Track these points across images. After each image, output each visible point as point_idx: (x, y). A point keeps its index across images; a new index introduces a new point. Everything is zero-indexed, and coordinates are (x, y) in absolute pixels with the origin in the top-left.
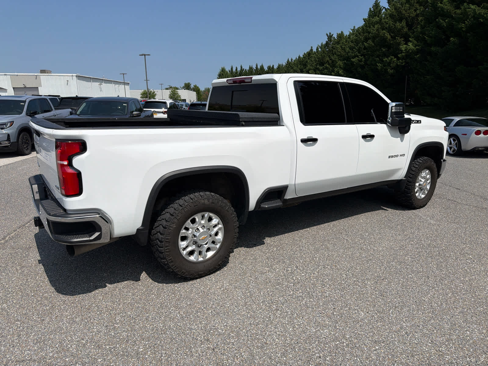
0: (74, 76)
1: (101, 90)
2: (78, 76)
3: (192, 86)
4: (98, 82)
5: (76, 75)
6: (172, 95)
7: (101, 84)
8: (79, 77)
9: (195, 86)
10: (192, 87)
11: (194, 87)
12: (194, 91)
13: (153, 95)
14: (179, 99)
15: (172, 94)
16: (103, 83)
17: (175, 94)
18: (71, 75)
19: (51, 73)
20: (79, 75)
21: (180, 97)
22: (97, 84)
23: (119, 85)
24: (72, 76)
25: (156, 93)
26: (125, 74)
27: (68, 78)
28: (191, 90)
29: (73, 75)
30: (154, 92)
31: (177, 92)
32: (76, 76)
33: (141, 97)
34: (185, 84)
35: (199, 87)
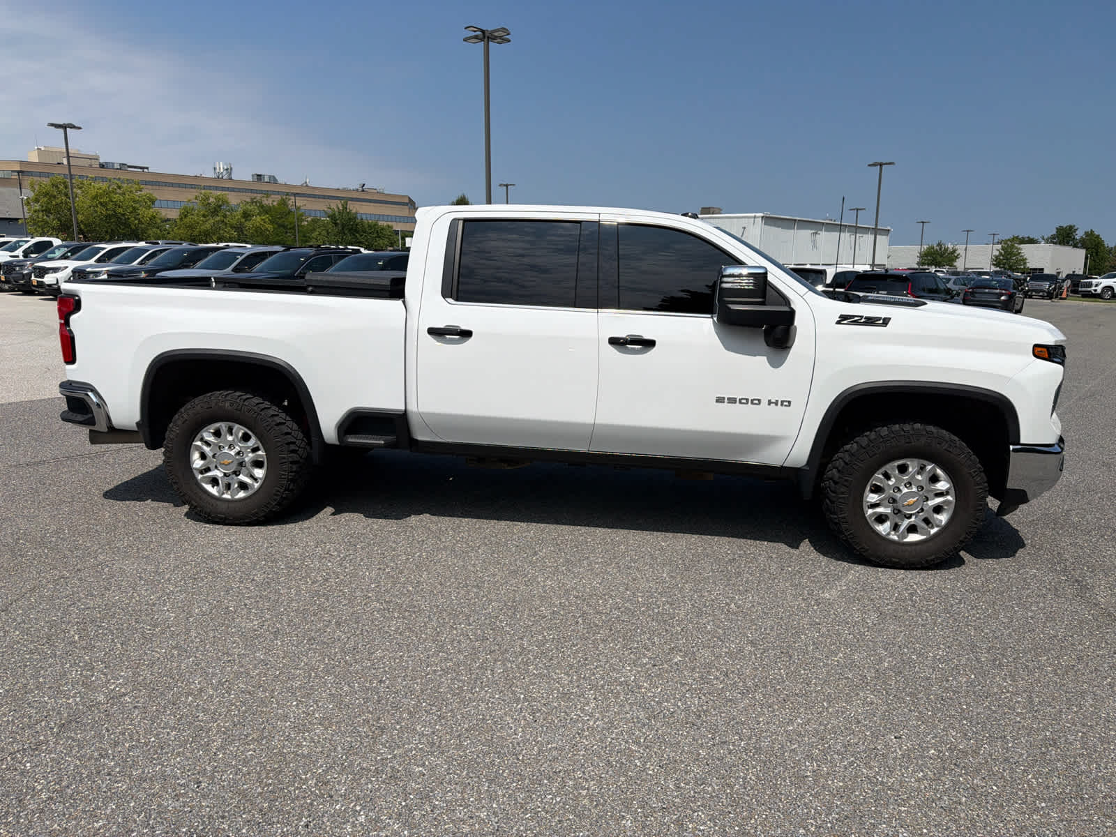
0: (759, 217)
1: (814, 246)
2: (767, 217)
3: (1079, 234)
4: (812, 229)
5: (761, 215)
6: (1001, 258)
7: (816, 233)
8: (768, 220)
9: (1090, 234)
10: (1077, 237)
11: (1084, 237)
12: (1083, 247)
13: (950, 258)
14: (1022, 267)
15: (1003, 256)
16: (822, 230)
17: (1011, 254)
18: (753, 215)
19: (721, 213)
20: (769, 214)
21: (1025, 263)
22: (806, 233)
23: (861, 235)
24: (755, 217)
25: (957, 252)
26: (860, 209)
27: (744, 222)
28: (1075, 246)
29: (758, 215)
30: (954, 251)
31: (1019, 249)
32: (762, 217)
33: (918, 263)
34: (1060, 230)
35: (1101, 237)
